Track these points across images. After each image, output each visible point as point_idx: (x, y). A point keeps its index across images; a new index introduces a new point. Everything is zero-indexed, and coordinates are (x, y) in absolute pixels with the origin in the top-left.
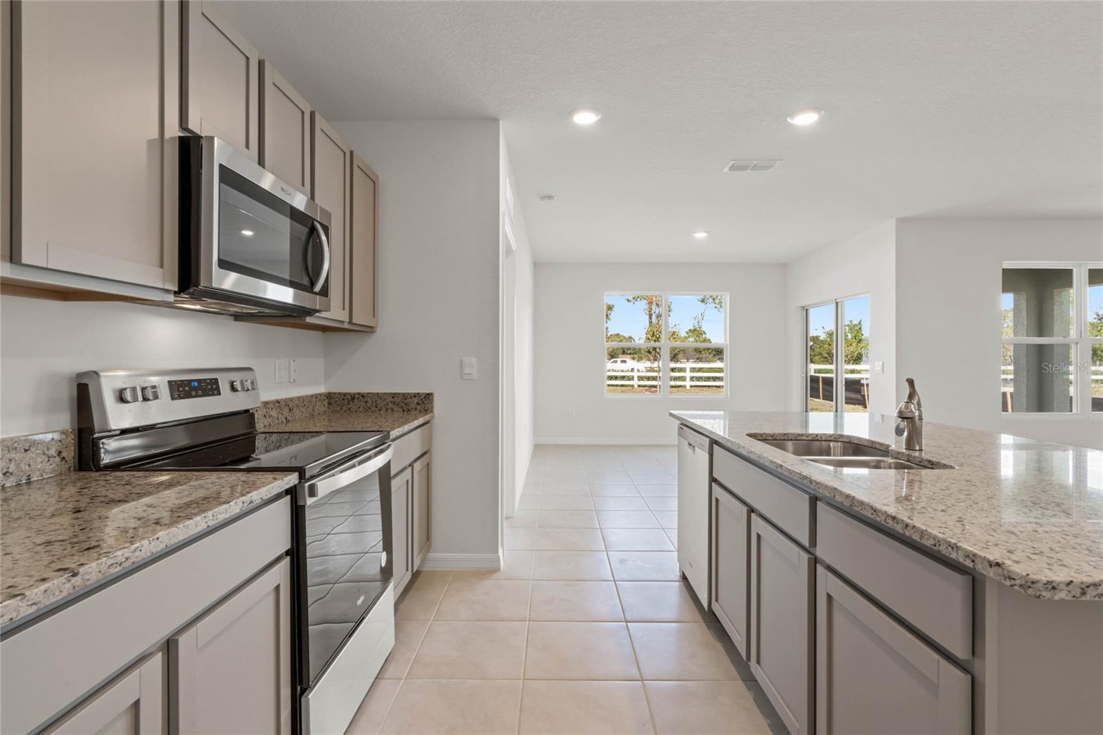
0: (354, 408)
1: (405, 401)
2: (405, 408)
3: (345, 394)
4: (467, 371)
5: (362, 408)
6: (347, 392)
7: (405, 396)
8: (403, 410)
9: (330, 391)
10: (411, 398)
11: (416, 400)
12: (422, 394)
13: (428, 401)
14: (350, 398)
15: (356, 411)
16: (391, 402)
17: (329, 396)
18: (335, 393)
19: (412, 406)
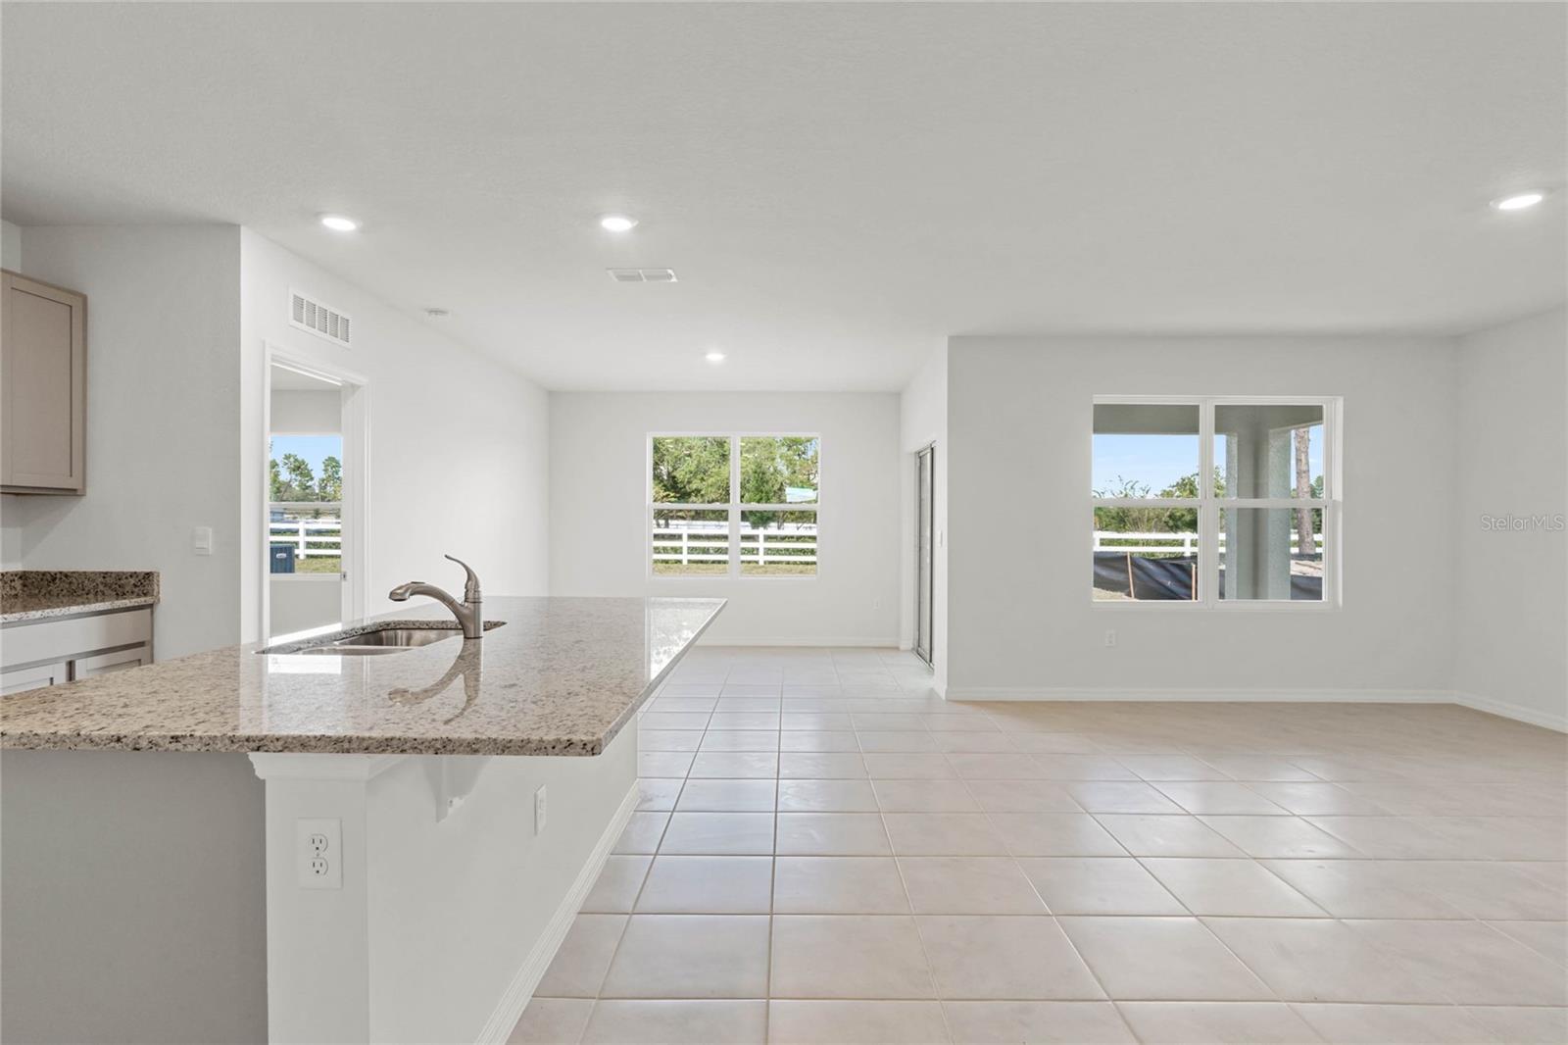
0: (55, 592)
1: (119, 583)
2: (120, 590)
3: (44, 574)
4: (198, 544)
5: (65, 591)
6: (46, 570)
7: (119, 576)
8: (117, 594)
9: (26, 570)
10: (126, 578)
11: (132, 581)
12: (141, 573)
13: (147, 582)
14: (49, 579)
15: (58, 595)
16: (102, 583)
17: (23, 576)
18: (32, 572)
19: (127, 589)
